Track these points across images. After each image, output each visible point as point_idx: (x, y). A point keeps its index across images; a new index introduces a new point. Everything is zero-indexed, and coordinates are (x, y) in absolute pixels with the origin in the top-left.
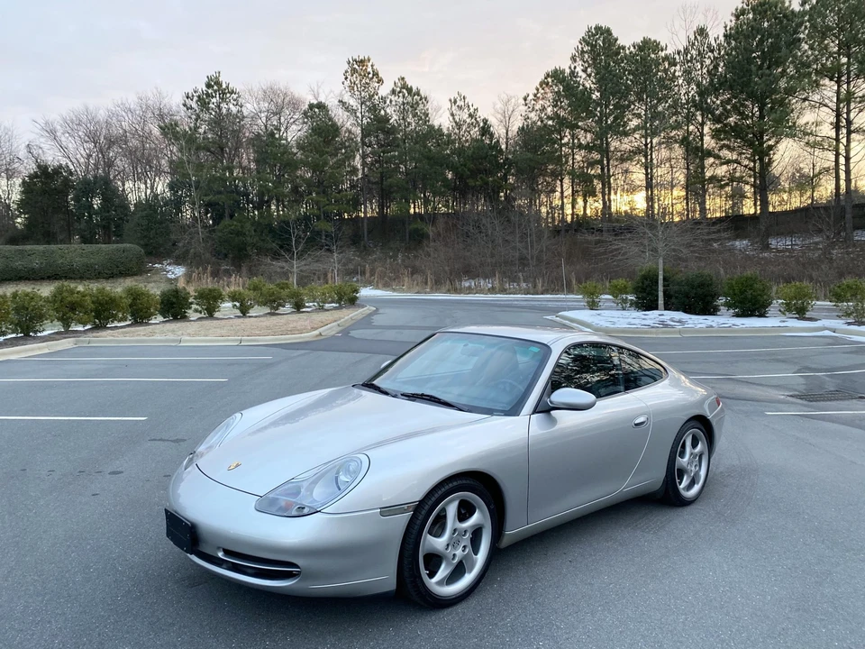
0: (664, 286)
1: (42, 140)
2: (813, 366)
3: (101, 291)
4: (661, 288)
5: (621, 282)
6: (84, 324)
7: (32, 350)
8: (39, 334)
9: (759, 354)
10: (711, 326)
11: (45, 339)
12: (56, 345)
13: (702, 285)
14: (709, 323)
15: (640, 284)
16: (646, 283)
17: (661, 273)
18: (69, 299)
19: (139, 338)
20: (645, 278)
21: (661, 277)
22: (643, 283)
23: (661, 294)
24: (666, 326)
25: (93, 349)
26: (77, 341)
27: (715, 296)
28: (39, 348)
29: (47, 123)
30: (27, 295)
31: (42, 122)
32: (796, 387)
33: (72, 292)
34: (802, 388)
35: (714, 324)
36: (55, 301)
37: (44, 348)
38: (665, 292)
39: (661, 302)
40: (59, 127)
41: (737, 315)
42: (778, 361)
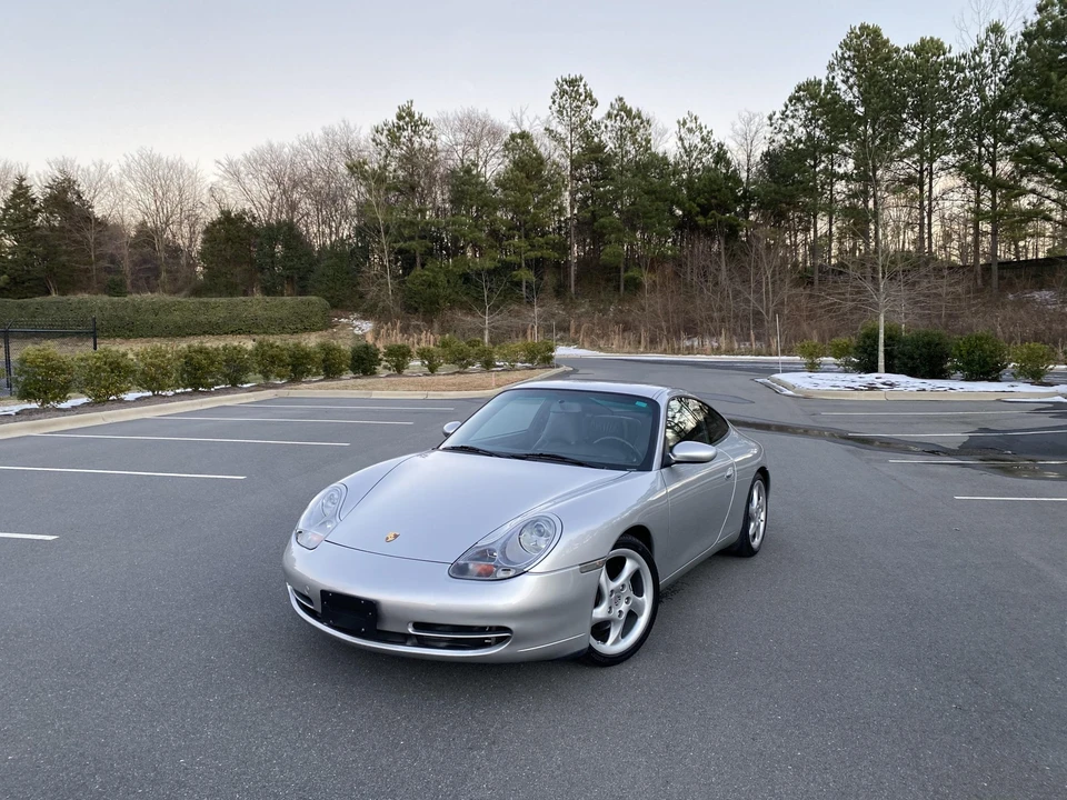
0: (885, 346)
1: (226, 182)
3: (297, 346)
4: (881, 348)
5: (843, 340)
6: (282, 377)
7: (242, 398)
8: (245, 386)
10: (924, 390)
11: (249, 390)
14: (923, 386)
15: (861, 344)
16: (867, 342)
17: (882, 331)
18: (269, 353)
20: (867, 336)
21: (882, 336)
22: (865, 342)
23: (881, 355)
24: (873, 388)
25: (293, 400)
26: (279, 392)
27: (946, 358)
28: (247, 397)
29: (230, 164)
30: (235, 348)
31: (224, 162)
33: (272, 346)
35: (928, 388)
36: (257, 355)
37: (250, 397)
38: (886, 352)
39: (881, 363)
40: (242, 168)
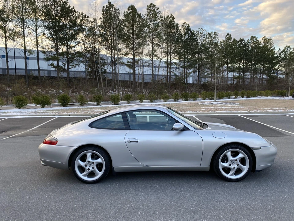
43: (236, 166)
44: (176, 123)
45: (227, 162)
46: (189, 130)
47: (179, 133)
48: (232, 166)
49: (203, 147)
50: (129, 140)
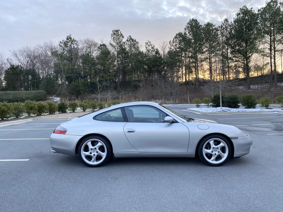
0: (222, 99)
1: (13, 57)
2: (276, 122)
5: (207, 98)
6: (34, 114)
8: (21, 117)
9: (257, 119)
10: (239, 111)
12: (27, 120)
13: (234, 99)
15: (214, 99)
16: (216, 98)
18: (30, 106)
19: (53, 118)
21: (221, 96)
23: (221, 102)
24: (225, 111)
25: (40, 121)
26: (34, 119)
27: (238, 102)
28: (22, 121)
29: (14, 52)
31: (12, 51)
32: (273, 128)
33: (31, 104)
34: (275, 127)
36: (25, 106)
37: (24, 121)
38: (222, 101)
39: (221, 104)
40: (18, 53)
41: (246, 108)
42: (264, 120)
43: (217, 153)
44: (167, 116)
45: (210, 149)
46: (178, 122)
47: (169, 125)
48: (214, 153)
49: (189, 137)
50: (127, 130)
